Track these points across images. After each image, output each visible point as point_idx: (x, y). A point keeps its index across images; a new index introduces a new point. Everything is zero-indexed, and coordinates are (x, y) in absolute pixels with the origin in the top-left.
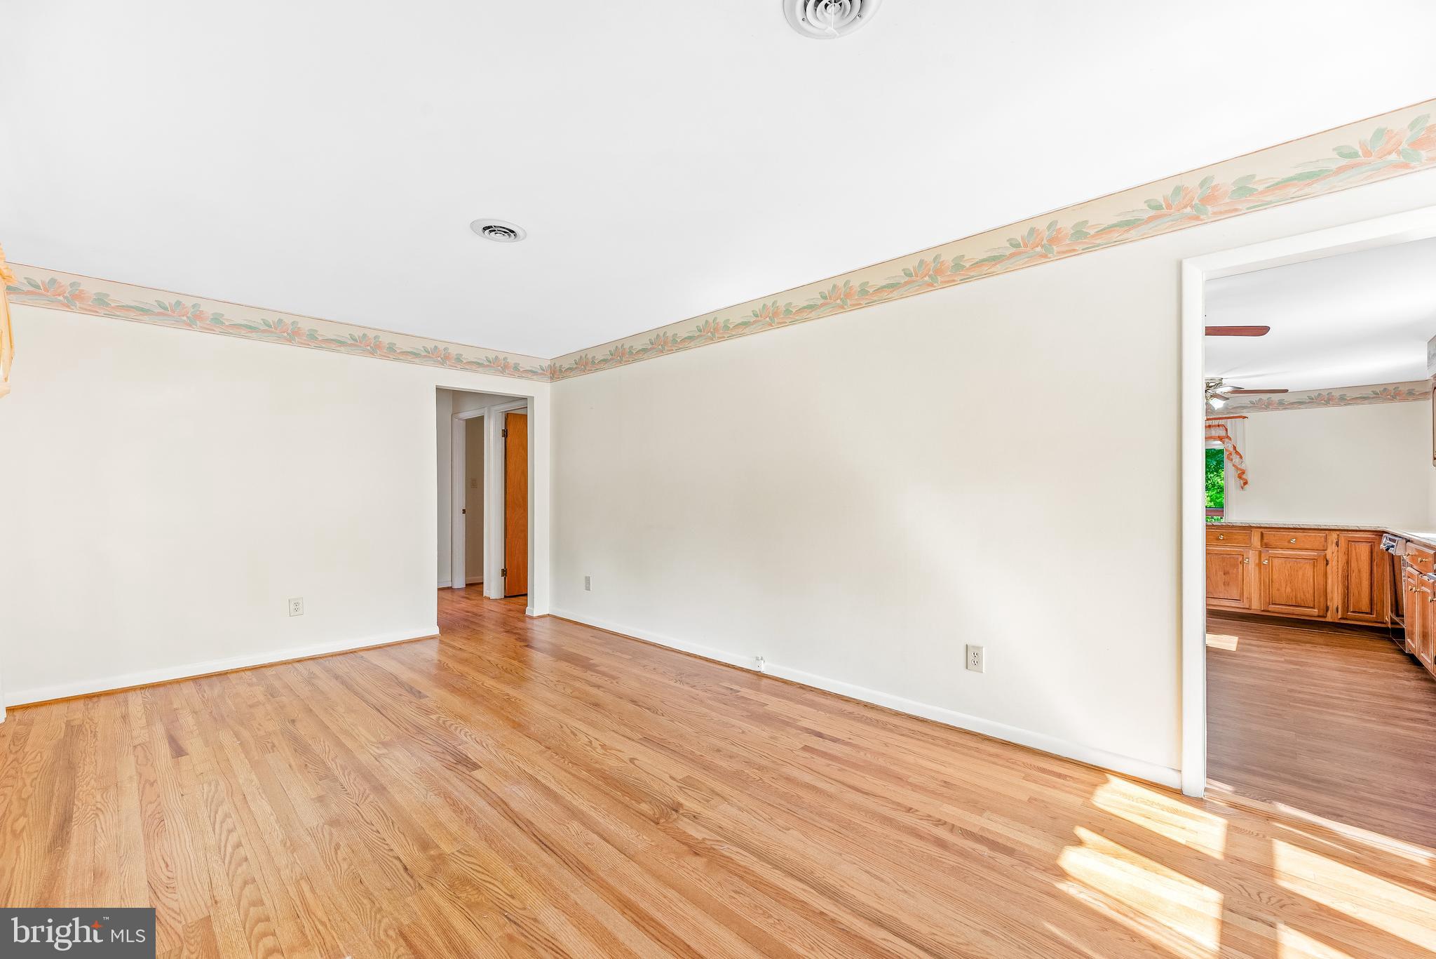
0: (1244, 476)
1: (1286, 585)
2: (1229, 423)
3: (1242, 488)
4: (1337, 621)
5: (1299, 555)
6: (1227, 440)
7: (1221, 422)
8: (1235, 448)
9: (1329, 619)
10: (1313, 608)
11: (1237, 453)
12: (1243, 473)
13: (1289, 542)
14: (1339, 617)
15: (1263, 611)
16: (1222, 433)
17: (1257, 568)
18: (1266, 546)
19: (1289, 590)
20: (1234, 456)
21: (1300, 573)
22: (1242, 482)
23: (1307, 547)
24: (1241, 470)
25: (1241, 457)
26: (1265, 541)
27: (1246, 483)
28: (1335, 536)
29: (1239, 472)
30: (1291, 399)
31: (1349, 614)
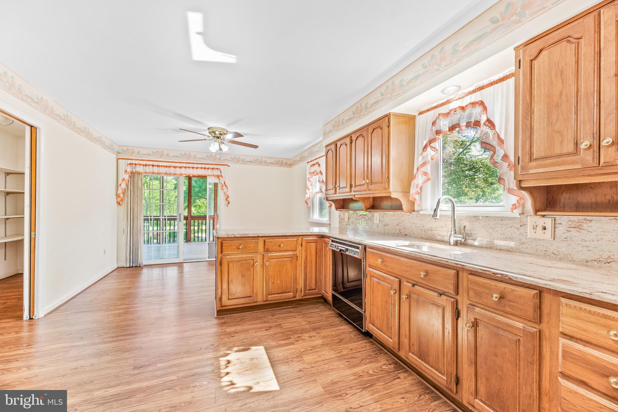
0: (228, 199)
1: (278, 279)
2: (222, 168)
3: (227, 206)
4: (301, 298)
5: (284, 255)
6: (221, 178)
7: (219, 167)
8: (224, 183)
9: (297, 298)
10: (290, 292)
11: (225, 185)
12: (228, 197)
13: (280, 246)
14: (302, 295)
15: (265, 301)
16: (219, 173)
17: (262, 268)
18: (267, 250)
19: (279, 282)
20: (224, 187)
21: (285, 268)
22: (227, 202)
23: (288, 249)
24: (227, 195)
25: (227, 188)
26: (266, 247)
27: (229, 203)
28: (300, 239)
29: (226, 197)
30: (247, 159)
31: (307, 292)
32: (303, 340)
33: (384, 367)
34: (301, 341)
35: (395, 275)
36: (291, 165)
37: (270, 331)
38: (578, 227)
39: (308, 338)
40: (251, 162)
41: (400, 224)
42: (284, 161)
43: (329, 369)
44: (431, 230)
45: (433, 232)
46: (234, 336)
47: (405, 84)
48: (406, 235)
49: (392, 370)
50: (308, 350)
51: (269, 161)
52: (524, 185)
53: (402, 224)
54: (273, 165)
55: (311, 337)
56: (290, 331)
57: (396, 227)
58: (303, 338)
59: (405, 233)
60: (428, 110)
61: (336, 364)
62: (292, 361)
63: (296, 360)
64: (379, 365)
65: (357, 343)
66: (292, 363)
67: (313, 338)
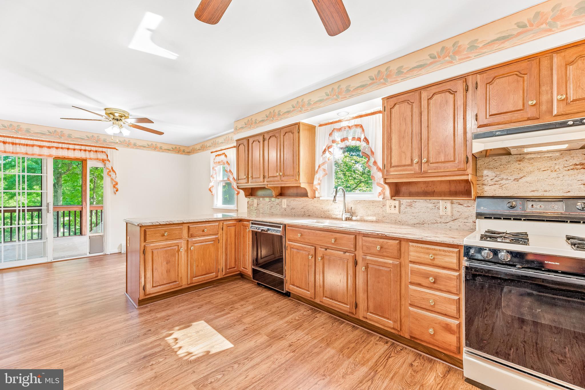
0: (116, 186)
1: (202, 261)
2: (108, 151)
3: (115, 194)
4: (222, 277)
5: (207, 239)
6: (107, 162)
7: (104, 150)
8: (112, 168)
9: (219, 277)
10: (213, 273)
11: (113, 171)
12: (117, 184)
13: (203, 231)
14: (224, 274)
15: (189, 284)
16: (105, 157)
17: (186, 253)
18: (191, 236)
19: (203, 264)
20: (112, 173)
21: (208, 251)
22: (115, 190)
23: (211, 233)
24: (115, 182)
25: (116, 174)
26: (191, 232)
27: (117, 190)
28: (222, 224)
29: (114, 183)
30: (139, 143)
31: (227, 270)
32: (236, 309)
33: (305, 313)
34: (235, 310)
35: (311, 245)
36: (189, 152)
37: (202, 308)
38: (410, 206)
39: (239, 306)
40: (144, 147)
41: (304, 208)
42: (182, 149)
43: (267, 323)
44: (328, 211)
45: (329, 212)
46: (169, 319)
47: (312, 103)
48: (309, 216)
49: (311, 314)
50: (244, 315)
51: (165, 147)
52: (387, 181)
53: (306, 208)
54: (169, 152)
55: (242, 305)
56: (221, 305)
57: (301, 210)
58: (236, 307)
59: (309, 214)
60: (326, 124)
61: (270, 319)
62: (235, 325)
63: (237, 323)
64: (301, 313)
65: (280, 302)
66: (235, 327)
67: (244, 306)
